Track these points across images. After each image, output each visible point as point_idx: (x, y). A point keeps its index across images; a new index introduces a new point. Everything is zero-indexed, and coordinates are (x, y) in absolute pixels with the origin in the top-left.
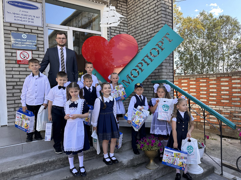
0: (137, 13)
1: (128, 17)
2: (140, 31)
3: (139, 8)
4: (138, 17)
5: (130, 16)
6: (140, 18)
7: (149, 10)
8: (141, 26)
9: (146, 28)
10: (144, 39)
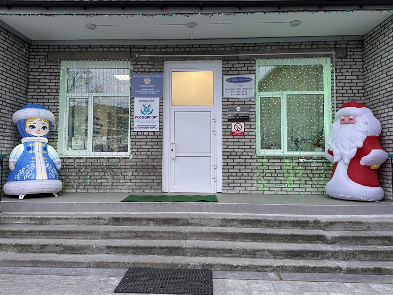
0: (375, 62)
1: (364, 66)
2: (378, 86)
3: (376, 56)
4: (376, 68)
5: (366, 65)
6: (378, 68)
7: (388, 59)
8: (379, 79)
9: (385, 83)
10: (383, 97)
